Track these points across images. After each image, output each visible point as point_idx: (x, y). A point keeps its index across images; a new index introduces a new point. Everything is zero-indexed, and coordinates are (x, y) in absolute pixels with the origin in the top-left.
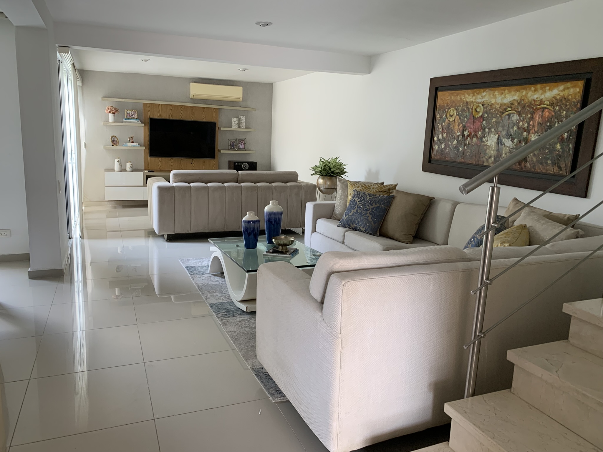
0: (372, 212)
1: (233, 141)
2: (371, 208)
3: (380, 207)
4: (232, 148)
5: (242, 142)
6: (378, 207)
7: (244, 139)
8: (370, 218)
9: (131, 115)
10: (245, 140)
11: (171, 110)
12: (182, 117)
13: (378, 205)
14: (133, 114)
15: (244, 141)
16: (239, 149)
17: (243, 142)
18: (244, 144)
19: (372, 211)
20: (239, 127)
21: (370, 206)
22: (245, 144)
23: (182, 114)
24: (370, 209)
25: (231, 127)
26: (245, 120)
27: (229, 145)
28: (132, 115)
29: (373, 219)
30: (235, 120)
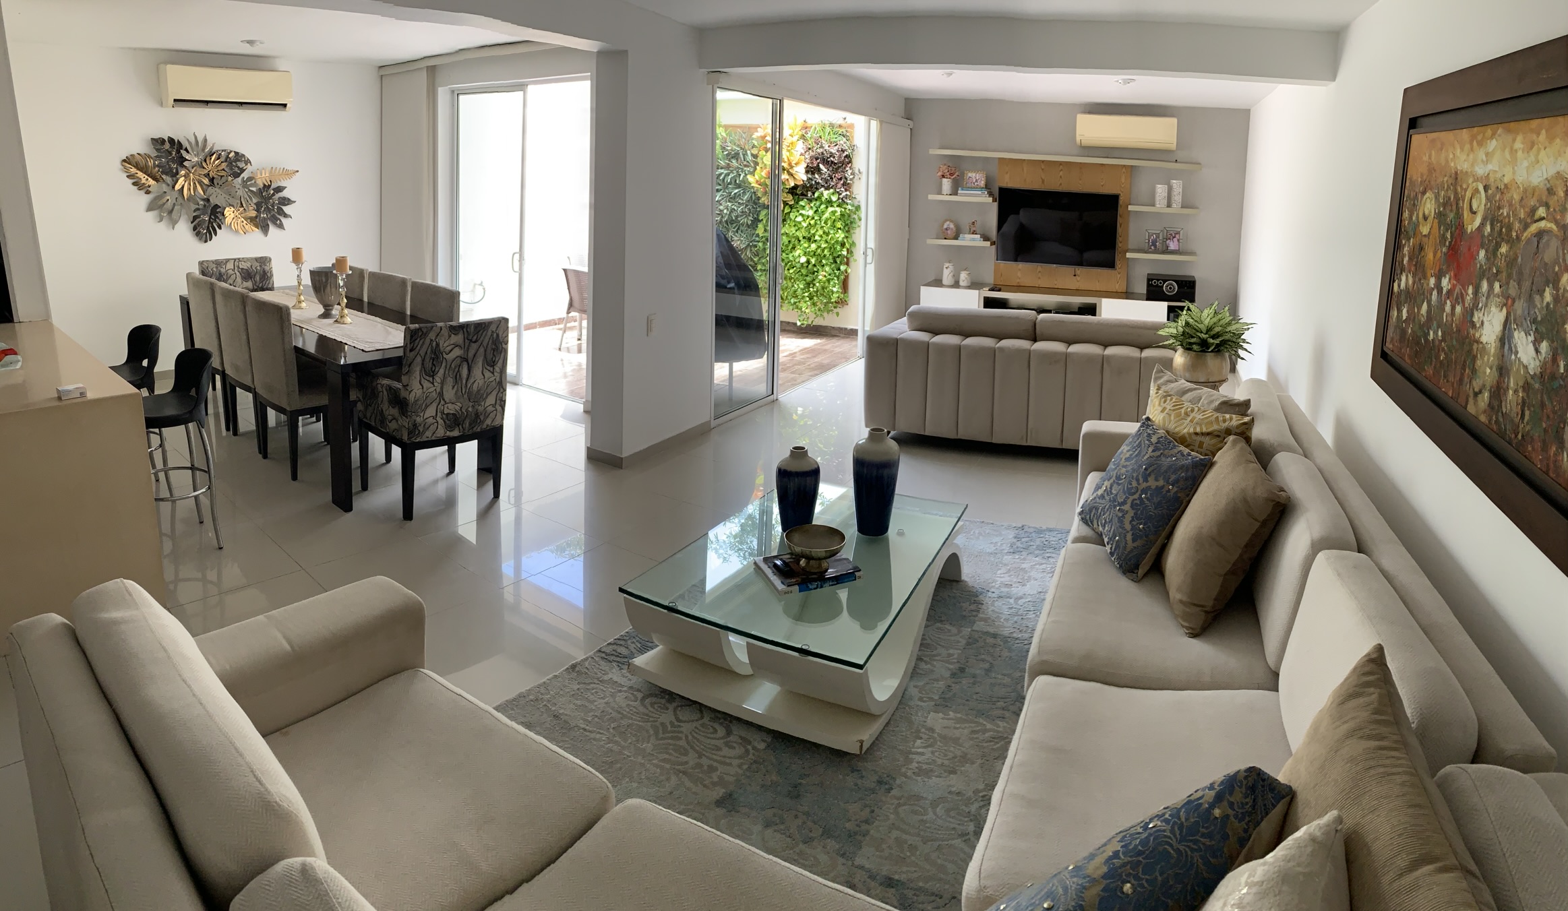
0: (1138, 502)
1: (1155, 234)
2: (1141, 488)
3: (1164, 491)
4: (1152, 247)
5: (1175, 237)
6: (1159, 489)
7: (1179, 230)
8: (1128, 518)
9: (974, 181)
10: (1181, 232)
11: (1043, 169)
12: (1061, 184)
13: (1161, 483)
14: (977, 178)
15: (1178, 233)
16: (1166, 251)
17: (1177, 236)
18: (1178, 240)
19: (1140, 498)
20: (1169, 206)
21: (1141, 480)
22: (1181, 241)
23: (1061, 177)
24: (1137, 491)
25: (1154, 205)
26: (1181, 190)
27: (1147, 241)
28: (976, 181)
29: (1134, 523)
30: (1161, 190)
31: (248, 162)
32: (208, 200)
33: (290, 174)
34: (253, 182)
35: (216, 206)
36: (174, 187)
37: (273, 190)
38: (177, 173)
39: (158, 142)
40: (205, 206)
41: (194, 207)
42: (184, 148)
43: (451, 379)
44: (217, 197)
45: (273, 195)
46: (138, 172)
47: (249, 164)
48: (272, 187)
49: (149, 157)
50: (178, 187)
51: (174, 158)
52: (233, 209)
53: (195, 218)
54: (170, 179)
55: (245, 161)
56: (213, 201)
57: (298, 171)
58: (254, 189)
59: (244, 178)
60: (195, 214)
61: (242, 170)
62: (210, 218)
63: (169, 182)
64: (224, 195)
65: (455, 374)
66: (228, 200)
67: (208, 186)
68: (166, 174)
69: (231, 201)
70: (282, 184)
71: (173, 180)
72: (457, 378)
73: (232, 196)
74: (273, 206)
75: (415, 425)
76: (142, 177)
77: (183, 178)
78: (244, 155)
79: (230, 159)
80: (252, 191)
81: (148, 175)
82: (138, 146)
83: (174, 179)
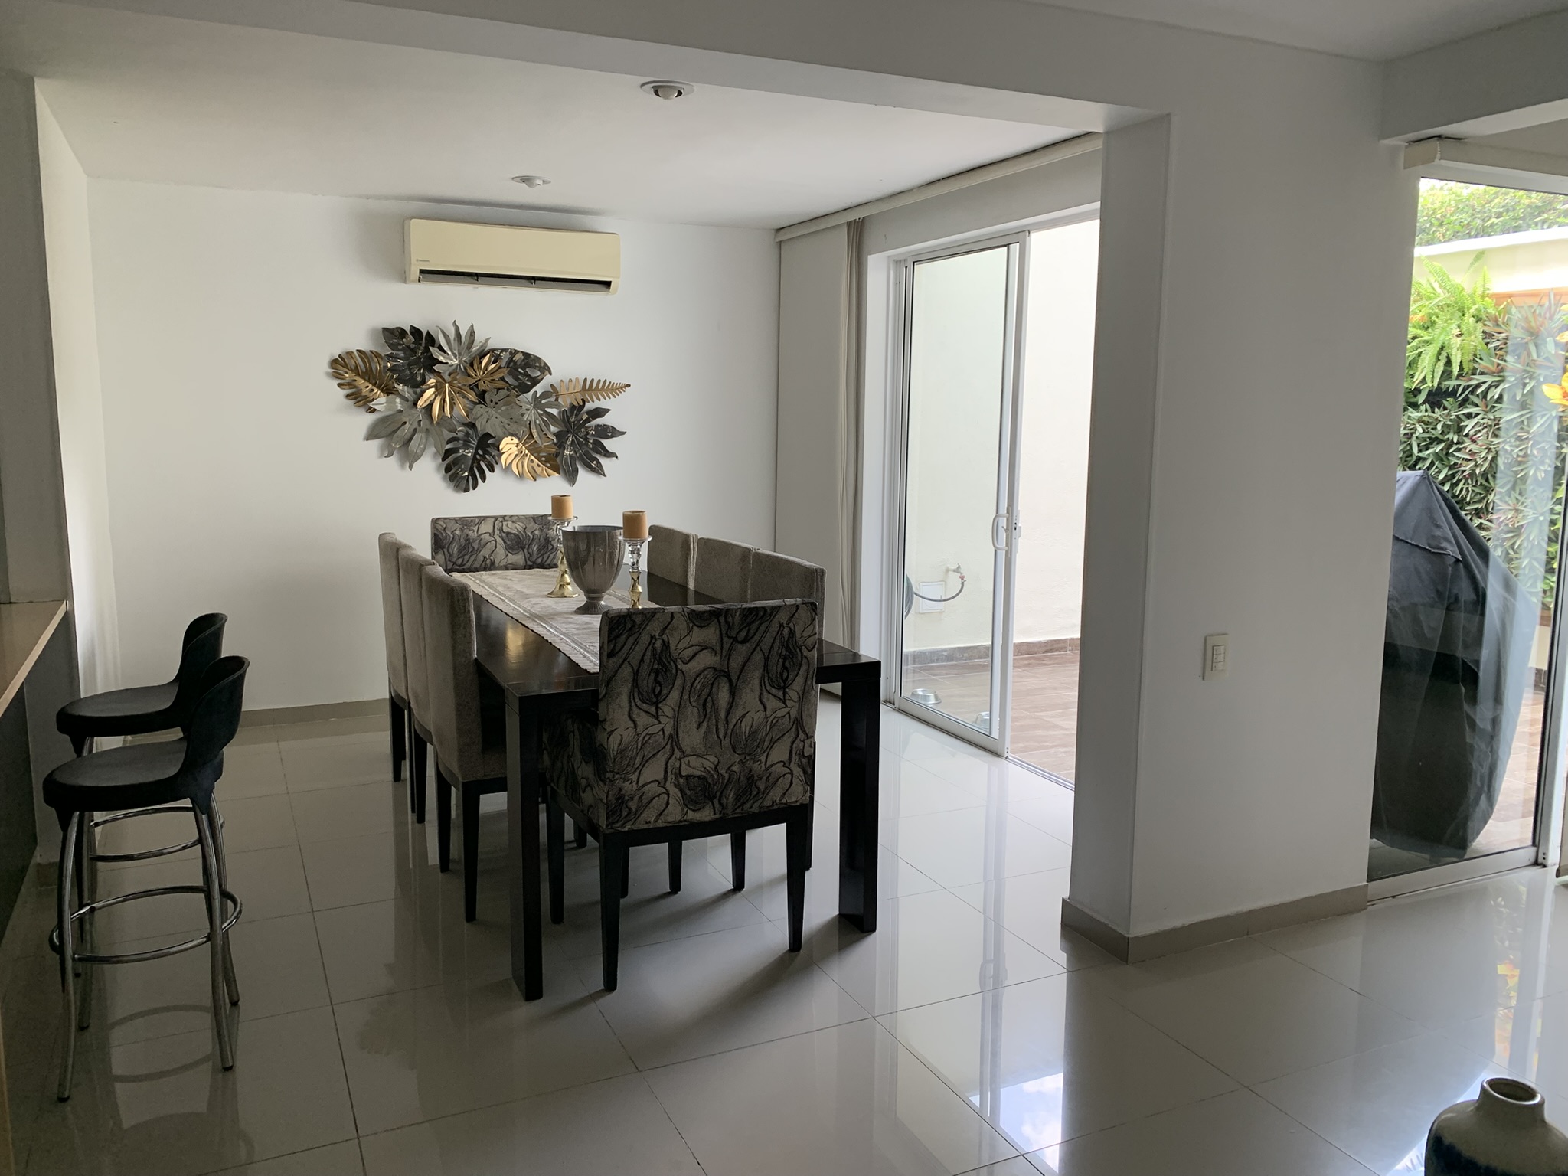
31: (545, 369)
32: (472, 426)
33: (614, 389)
34: (553, 399)
35: (488, 436)
36: (415, 404)
37: (587, 413)
38: (424, 382)
39: (394, 335)
40: (467, 434)
41: (449, 435)
42: (437, 345)
43: (695, 710)
44: (488, 420)
45: (588, 421)
46: (357, 378)
47: (547, 372)
48: (585, 409)
49: (377, 355)
50: (421, 403)
51: (419, 358)
52: (516, 441)
53: (447, 454)
54: (411, 390)
55: (540, 367)
56: (482, 426)
57: (628, 386)
58: (554, 412)
59: (536, 392)
60: (448, 447)
61: (535, 382)
62: (476, 453)
63: (407, 395)
64: (500, 418)
65: (702, 702)
66: (507, 427)
67: (475, 403)
68: (405, 383)
69: (513, 428)
70: (602, 404)
71: (415, 393)
72: (706, 708)
73: (514, 420)
74: (586, 439)
75: (621, 800)
76: (362, 387)
77: (433, 390)
78: (539, 358)
79: (515, 363)
80: (549, 415)
81: (374, 385)
82: (358, 339)
83: (418, 390)
